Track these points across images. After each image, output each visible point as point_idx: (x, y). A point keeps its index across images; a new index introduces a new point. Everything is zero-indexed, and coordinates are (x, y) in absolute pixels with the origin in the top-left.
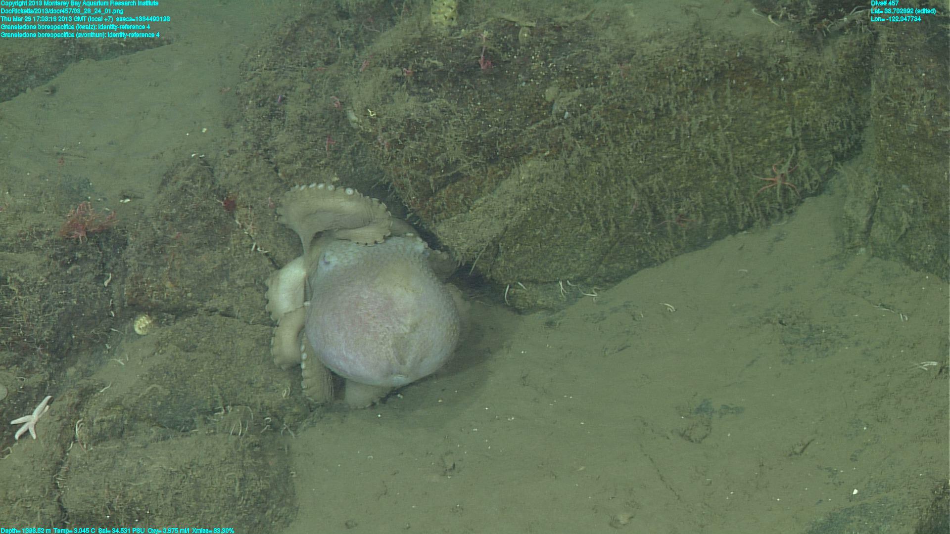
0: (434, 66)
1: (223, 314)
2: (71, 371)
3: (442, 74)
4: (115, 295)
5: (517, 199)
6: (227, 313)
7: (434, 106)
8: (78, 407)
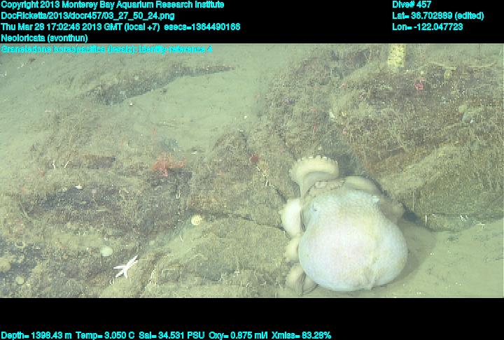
0: (387, 90)
1: (245, 218)
2: (152, 243)
3: (391, 94)
4: (182, 203)
5: (435, 167)
6: (247, 218)
8: (154, 262)
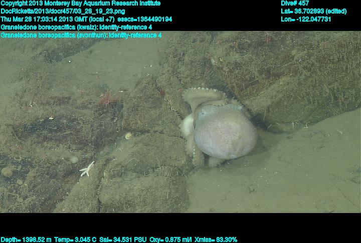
0: (247, 42)
2: (102, 152)
3: (250, 45)
4: (119, 125)
6: (162, 132)
7: (246, 57)
8: (105, 165)
